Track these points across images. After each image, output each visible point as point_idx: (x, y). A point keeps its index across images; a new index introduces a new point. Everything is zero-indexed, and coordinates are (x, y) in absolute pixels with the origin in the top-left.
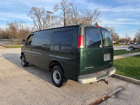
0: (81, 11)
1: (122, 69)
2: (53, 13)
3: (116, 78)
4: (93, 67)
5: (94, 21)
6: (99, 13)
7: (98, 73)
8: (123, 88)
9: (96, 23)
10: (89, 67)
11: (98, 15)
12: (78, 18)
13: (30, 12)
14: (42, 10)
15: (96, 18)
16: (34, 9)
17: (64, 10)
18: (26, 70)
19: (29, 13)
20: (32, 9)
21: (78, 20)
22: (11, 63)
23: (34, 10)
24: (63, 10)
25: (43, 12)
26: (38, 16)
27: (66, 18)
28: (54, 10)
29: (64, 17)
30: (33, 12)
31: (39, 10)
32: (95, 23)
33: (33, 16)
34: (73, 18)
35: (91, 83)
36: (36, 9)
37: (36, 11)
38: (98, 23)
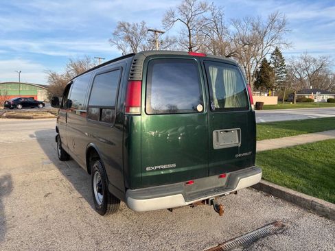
0: (236, 22)
1: (308, 169)
2: (163, 33)
3: (275, 196)
4: (174, 165)
5: (270, 45)
6: (284, 24)
7: (196, 181)
8: (283, 226)
9: (277, 50)
10: (159, 167)
11: (280, 28)
12: (225, 39)
13: (114, 34)
14: (141, 27)
15: (274, 38)
16: (122, 26)
17: (188, 22)
18: (60, 169)
19: (112, 37)
20: (119, 28)
21: (227, 44)
22: (42, 152)
23: (123, 28)
24: (186, 22)
25: (143, 33)
26: (132, 42)
27: (194, 42)
28: (163, 24)
29: (188, 38)
30: (122, 34)
31: (133, 28)
32: (273, 49)
33: (121, 42)
34: (214, 42)
35: (170, 210)
36: (127, 26)
37: (127, 31)
38: (280, 50)
